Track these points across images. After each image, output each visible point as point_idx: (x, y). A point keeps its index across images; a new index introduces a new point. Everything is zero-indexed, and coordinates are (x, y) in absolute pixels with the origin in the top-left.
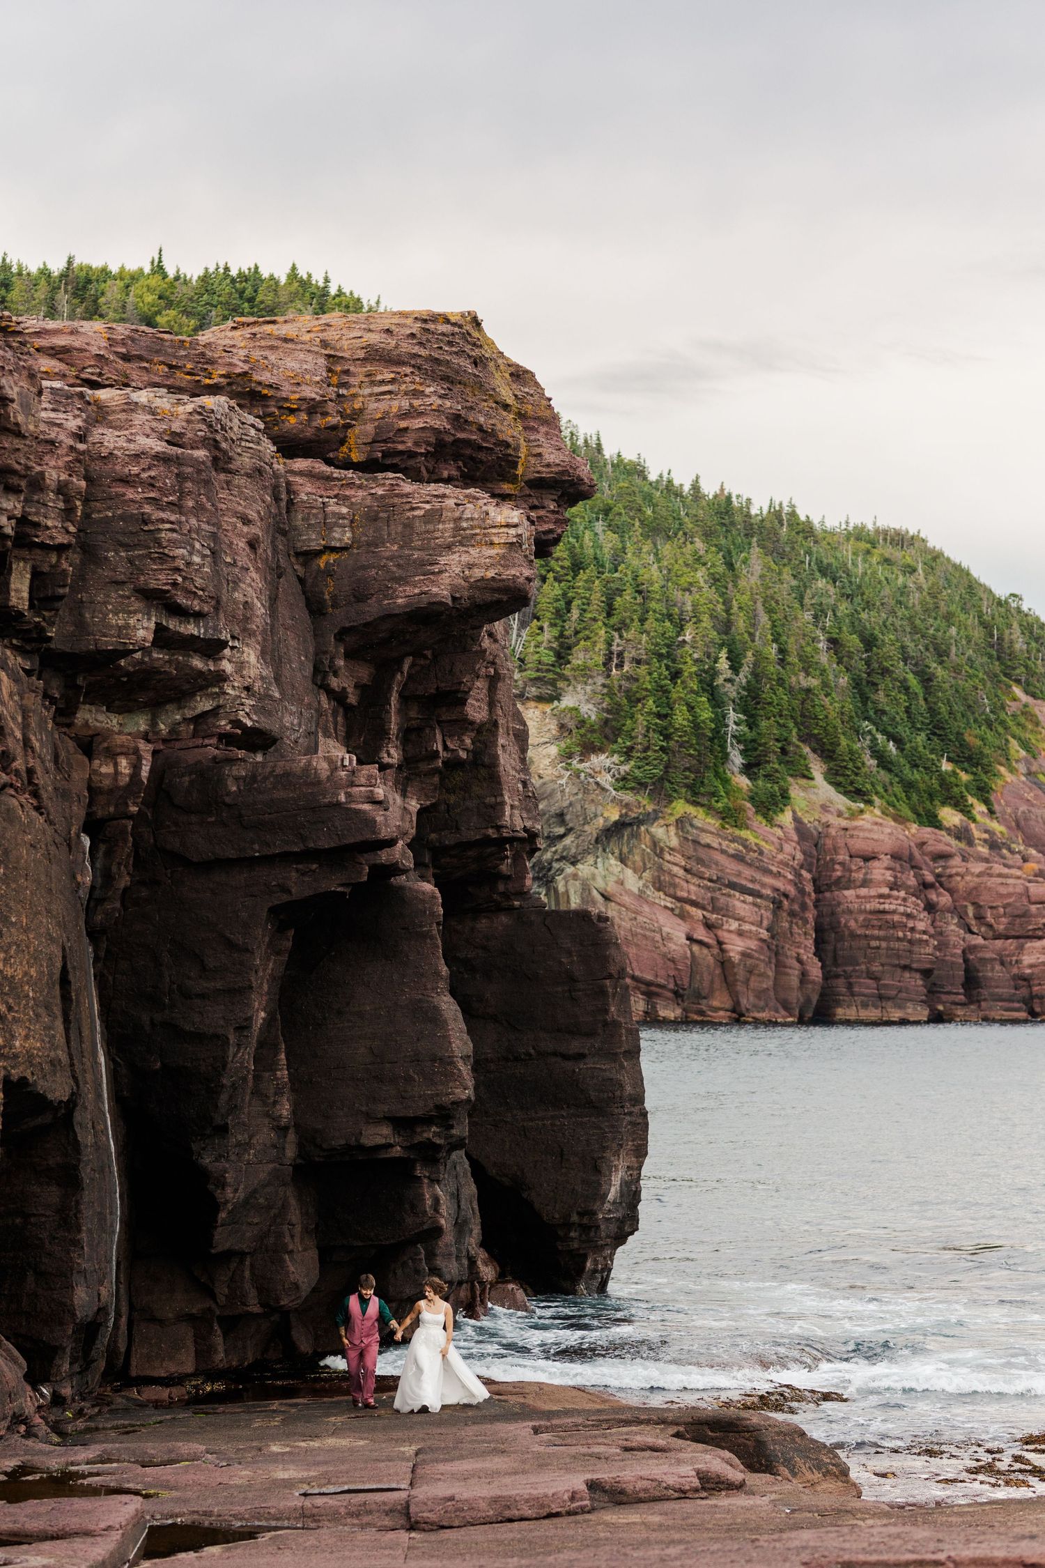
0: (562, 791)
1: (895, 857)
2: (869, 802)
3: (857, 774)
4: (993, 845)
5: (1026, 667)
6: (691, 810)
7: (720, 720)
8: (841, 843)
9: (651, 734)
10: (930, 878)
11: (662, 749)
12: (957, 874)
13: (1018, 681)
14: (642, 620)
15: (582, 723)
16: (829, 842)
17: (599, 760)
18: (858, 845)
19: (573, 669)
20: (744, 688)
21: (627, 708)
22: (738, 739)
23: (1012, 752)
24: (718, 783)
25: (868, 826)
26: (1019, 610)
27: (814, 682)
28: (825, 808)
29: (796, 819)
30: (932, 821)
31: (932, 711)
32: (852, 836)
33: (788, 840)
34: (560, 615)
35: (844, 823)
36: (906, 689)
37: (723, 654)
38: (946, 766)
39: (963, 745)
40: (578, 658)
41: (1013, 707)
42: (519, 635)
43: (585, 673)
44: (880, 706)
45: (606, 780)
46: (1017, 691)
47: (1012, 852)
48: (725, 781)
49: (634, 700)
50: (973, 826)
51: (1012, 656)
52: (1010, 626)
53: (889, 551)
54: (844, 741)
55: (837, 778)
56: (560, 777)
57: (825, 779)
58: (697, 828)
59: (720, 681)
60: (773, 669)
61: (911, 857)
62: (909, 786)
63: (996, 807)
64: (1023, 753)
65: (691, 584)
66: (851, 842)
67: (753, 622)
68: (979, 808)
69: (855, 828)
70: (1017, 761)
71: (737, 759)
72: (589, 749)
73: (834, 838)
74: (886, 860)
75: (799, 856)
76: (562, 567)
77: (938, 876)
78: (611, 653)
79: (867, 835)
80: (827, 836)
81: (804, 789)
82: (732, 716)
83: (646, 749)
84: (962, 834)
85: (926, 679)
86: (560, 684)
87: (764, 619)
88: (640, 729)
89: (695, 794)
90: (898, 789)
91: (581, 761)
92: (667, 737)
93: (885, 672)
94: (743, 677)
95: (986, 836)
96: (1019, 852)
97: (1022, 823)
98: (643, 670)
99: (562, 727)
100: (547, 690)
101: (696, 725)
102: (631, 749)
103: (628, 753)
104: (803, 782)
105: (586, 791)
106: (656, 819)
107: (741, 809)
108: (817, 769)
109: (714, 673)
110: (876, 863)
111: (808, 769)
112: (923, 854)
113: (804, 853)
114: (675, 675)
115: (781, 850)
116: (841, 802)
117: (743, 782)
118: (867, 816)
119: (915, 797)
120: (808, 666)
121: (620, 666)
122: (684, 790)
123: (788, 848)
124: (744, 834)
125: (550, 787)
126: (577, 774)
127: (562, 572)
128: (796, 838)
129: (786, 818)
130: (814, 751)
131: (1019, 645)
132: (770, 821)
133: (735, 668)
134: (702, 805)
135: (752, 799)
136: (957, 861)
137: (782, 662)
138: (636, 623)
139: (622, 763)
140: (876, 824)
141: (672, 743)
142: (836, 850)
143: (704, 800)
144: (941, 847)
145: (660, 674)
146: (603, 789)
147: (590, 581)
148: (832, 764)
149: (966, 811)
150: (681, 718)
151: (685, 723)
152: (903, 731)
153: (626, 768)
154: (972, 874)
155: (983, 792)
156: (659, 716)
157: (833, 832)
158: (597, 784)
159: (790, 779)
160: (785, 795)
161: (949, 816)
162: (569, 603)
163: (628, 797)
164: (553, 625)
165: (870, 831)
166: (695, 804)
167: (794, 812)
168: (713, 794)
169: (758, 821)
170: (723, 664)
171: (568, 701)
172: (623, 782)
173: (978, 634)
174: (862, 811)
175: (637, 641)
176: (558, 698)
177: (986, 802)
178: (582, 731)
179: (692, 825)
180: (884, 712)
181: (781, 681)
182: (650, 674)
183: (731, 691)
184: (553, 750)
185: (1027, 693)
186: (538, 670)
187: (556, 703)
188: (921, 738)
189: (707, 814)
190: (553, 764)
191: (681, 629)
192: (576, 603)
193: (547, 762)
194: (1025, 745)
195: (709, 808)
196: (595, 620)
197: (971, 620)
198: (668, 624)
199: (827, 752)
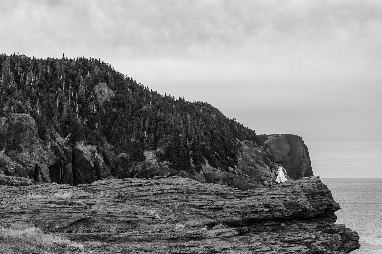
0: (158, 169)
1: (223, 179)
2: (217, 168)
3: (214, 162)
4: (239, 174)
5: (239, 134)
6: (184, 172)
7: (188, 152)
8: (212, 177)
9: (176, 157)
10: (230, 183)
11: (178, 160)
12: (235, 182)
13: (237, 137)
14: (172, 132)
15: (161, 154)
16: (210, 177)
17: (165, 162)
18: (216, 177)
19: (159, 143)
20: (192, 145)
21: (170, 151)
22: (192, 156)
23: (239, 153)
24: (189, 166)
25: (218, 173)
26: (236, 122)
27: (205, 143)
28: (209, 170)
29: (203, 172)
30: (228, 170)
31: (224, 146)
32: (215, 175)
33: (203, 177)
34: (155, 132)
35: (213, 173)
36: (219, 142)
37: (188, 139)
38: (229, 158)
39: (231, 153)
40: (160, 141)
41: (237, 143)
42: (146, 136)
43: (161, 144)
44: (215, 146)
45: (167, 166)
46: (237, 139)
47: (243, 176)
48: (190, 165)
49: (171, 149)
50: (235, 171)
51: (236, 132)
52: (235, 126)
53: (204, 107)
54: (211, 156)
55: (211, 163)
56: (158, 166)
57: (208, 163)
58: (185, 175)
59: (187, 144)
60: (197, 141)
61: (226, 179)
62: (223, 163)
63: (238, 166)
64: (240, 153)
65: (180, 124)
66: (215, 177)
67: (192, 131)
68: (236, 166)
69: (215, 174)
70: (240, 155)
71: (192, 161)
72: (163, 160)
73: (211, 176)
74: (222, 180)
75: (205, 180)
76: (154, 121)
77: (231, 182)
78: (166, 139)
79: (218, 175)
80: (210, 175)
81: (204, 166)
82: (191, 152)
83: (175, 160)
84: (233, 172)
85: (222, 139)
86: (157, 147)
87: (193, 130)
88: (173, 156)
89: (184, 168)
90: (221, 164)
91: (161, 163)
92: (179, 157)
93: (215, 139)
94: (191, 143)
95: (238, 173)
96: (245, 176)
97: (243, 169)
98: (173, 143)
99: (157, 155)
100: (153, 148)
101: (184, 154)
102: (172, 160)
103: (171, 161)
104: (204, 164)
105: (163, 169)
106: (177, 174)
107: (194, 171)
108: (206, 161)
109: (186, 143)
110: (220, 181)
111: (205, 161)
112: (228, 178)
113: (205, 179)
114: (179, 143)
115: (201, 179)
116: (212, 168)
117: (193, 165)
118: (217, 171)
119: (224, 165)
120: (203, 140)
121: (168, 142)
122: (182, 168)
123: (203, 179)
124: (195, 176)
125: (155, 168)
126: (161, 165)
127: (154, 122)
128: (204, 176)
129: (202, 172)
130: (205, 157)
131: (237, 130)
132: (199, 173)
133: (190, 141)
134: (186, 171)
135: (195, 169)
136: (234, 179)
137: (198, 139)
138: (170, 133)
139: (170, 163)
140: (219, 173)
141: (180, 158)
142: (211, 178)
143: (186, 170)
144: (231, 176)
145: (176, 144)
146: (166, 168)
147: (160, 124)
148: (209, 160)
149: (234, 168)
150: (181, 153)
151: (182, 154)
152: (220, 151)
153: (171, 164)
154: (238, 182)
155: (236, 163)
156: (177, 153)
157: (211, 175)
158: (165, 167)
159: (201, 164)
160: (201, 168)
161: (231, 169)
162: (156, 129)
163: (172, 170)
164: (154, 134)
165: (218, 174)
166: (184, 170)
167: (203, 171)
168: (188, 168)
169: (197, 174)
170: (188, 141)
171: (158, 150)
172: (170, 167)
173: (229, 128)
174: (216, 170)
175: (171, 137)
176: (156, 149)
177: (237, 165)
178: (161, 156)
179: (184, 175)
180: (216, 147)
181: (198, 143)
182: (174, 144)
183: (189, 146)
184: (156, 160)
185: (239, 140)
186: (151, 144)
187: (156, 150)
188: (223, 152)
189: (187, 173)
190: (156, 163)
191: (179, 134)
192: (158, 129)
193: (154, 163)
194: (241, 151)
195: (187, 172)
196: (162, 133)
197: (227, 125)
198: (176, 133)
199: (208, 158)
